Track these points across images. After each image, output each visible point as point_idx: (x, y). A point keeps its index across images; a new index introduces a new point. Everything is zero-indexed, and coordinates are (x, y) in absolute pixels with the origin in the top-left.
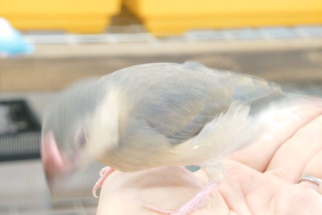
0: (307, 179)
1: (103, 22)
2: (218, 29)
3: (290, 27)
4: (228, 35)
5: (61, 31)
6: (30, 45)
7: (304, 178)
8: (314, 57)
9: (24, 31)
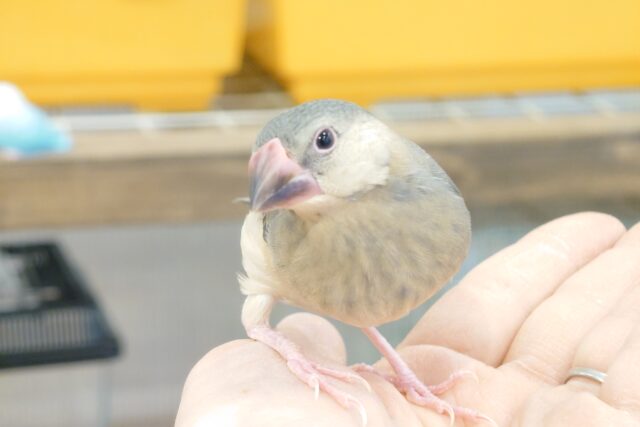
0: (582, 373)
1: (208, 88)
2: (436, 99)
3: (579, 92)
4: (455, 110)
5: (127, 106)
6: (63, 135)
7: (576, 373)
8: (624, 151)
9: (51, 108)
